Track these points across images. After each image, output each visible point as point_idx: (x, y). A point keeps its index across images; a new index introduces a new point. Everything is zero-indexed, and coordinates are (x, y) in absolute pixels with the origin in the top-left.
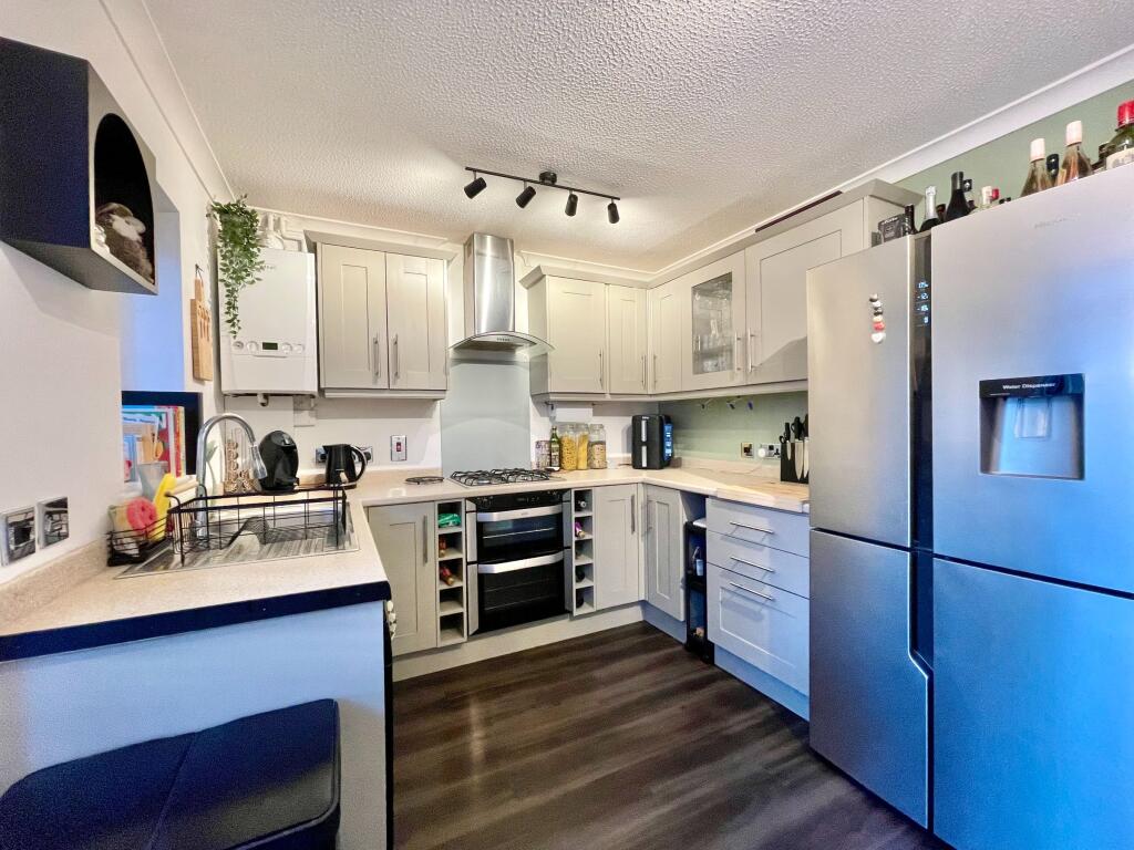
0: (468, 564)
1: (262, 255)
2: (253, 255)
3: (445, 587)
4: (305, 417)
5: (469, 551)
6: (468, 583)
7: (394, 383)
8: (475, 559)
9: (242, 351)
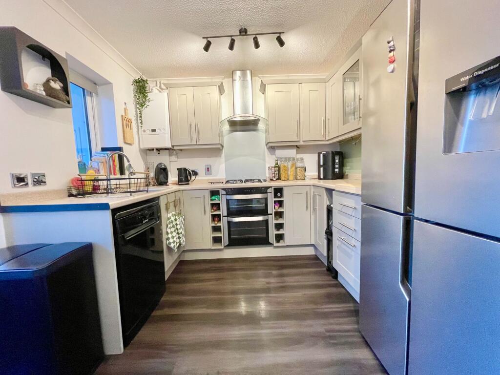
0: (223, 216)
1: (150, 96)
2: (147, 96)
3: (214, 225)
4: (173, 158)
5: (223, 211)
6: (223, 223)
7: (199, 142)
8: (226, 215)
9: (145, 133)
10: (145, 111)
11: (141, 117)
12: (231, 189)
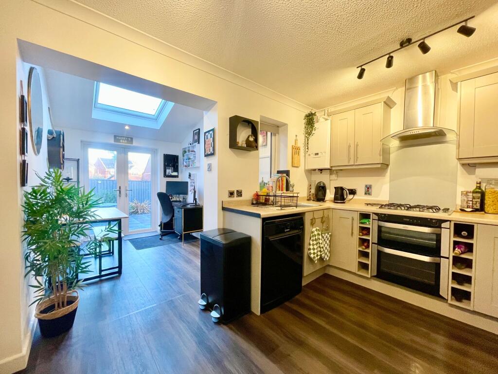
0: (373, 243)
3: (361, 249)
4: (334, 177)
5: (373, 237)
7: (356, 162)
8: (376, 242)
9: (310, 157)
10: (311, 138)
11: (308, 143)
12: (385, 214)
